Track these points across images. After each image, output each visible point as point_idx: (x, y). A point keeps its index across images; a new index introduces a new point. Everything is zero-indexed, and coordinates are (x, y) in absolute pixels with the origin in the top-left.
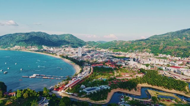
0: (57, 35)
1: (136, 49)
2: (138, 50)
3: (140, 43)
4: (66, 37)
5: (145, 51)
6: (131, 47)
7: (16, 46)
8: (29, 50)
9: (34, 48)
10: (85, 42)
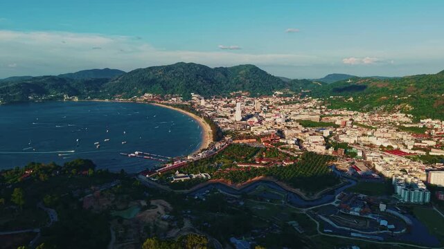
1: (379, 104)
4: (241, 72)
5: (398, 110)
7: (147, 95)
8: (166, 102)
9: (175, 99)
10: (284, 83)
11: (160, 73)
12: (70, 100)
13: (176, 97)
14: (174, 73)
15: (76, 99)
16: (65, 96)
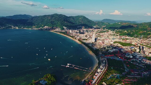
0: (73, 17)
1: (141, 35)
2: (143, 36)
3: (145, 28)
4: (80, 19)
5: (150, 37)
6: (136, 32)
7: (46, 27)
8: (54, 30)
9: (58, 29)
10: (95, 23)
11: (50, 18)
12: (15, 28)
13: (58, 28)
14: (55, 18)
15: (17, 28)
16: (12, 26)
